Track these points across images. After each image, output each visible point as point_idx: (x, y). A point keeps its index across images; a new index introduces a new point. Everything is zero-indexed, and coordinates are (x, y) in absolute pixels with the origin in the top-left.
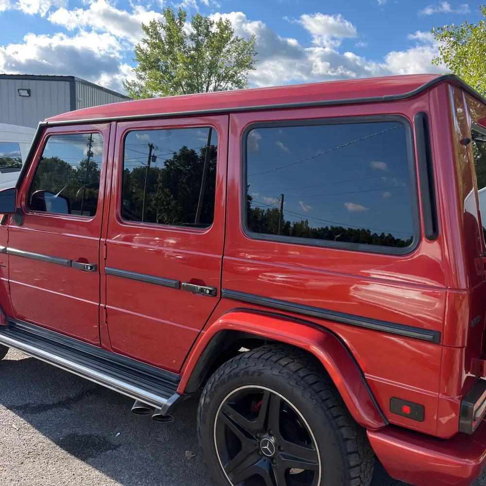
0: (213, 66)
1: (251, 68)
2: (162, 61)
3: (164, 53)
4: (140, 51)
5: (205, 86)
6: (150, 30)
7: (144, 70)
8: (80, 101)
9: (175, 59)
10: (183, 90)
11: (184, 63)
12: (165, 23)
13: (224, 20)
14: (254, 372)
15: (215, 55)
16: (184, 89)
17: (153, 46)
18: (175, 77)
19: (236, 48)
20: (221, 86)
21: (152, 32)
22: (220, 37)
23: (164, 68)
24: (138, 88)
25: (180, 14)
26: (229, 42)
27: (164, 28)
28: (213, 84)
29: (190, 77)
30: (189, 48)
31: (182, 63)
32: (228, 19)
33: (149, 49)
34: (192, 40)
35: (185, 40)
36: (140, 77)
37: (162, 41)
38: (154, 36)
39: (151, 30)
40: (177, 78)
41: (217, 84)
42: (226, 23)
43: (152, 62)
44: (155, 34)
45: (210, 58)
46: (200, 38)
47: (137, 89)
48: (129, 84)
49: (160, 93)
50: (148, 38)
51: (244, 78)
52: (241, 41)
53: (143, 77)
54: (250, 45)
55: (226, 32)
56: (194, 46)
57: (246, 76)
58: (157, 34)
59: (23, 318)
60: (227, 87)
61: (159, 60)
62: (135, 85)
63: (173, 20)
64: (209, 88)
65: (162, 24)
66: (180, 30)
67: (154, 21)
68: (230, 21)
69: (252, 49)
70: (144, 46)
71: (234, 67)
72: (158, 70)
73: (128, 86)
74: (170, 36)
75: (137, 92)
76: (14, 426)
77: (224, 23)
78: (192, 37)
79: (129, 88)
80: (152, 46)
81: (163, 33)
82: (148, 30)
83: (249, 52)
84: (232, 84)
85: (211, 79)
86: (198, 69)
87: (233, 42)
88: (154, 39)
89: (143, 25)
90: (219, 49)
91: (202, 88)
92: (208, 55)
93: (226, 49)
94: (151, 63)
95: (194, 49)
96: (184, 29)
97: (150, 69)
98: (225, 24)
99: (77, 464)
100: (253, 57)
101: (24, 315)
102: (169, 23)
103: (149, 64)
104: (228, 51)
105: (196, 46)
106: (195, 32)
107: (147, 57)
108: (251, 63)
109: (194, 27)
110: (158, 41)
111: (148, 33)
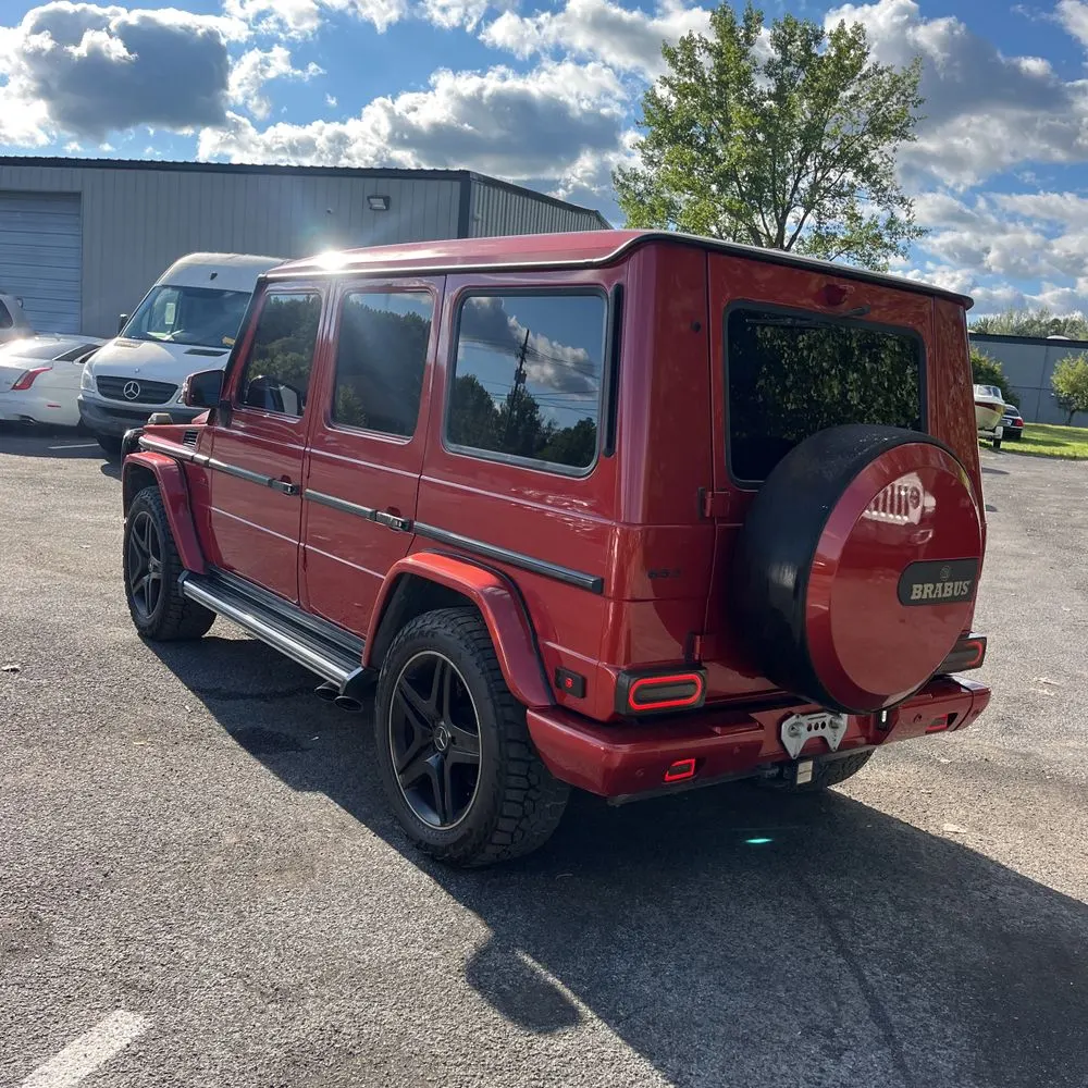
0: (812, 135)
1: (905, 137)
2: (699, 123)
3: (704, 106)
4: (653, 104)
5: (790, 180)
6: (680, 57)
7: (659, 145)
8: (477, 220)
9: (727, 122)
10: (740, 189)
11: (746, 128)
12: (713, 40)
13: (848, 28)
14: (429, 632)
15: (820, 107)
16: (744, 189)
17: (682, 91)
18: (724, 160)
19: (874, 91)
20: (829, 179)
21: (682, 62)
22: (836, 66)
23: (702, 140)
24: (643, 185)
25: (748, 19)
26: (858, 76)
27: (710, 51)
28: (810, 177)
29: (757, 161)
30: (762, 93)
31: (741, 127)
32: (859, 23)
33: (674, 99)
34: (770, 75)
35: (753, 76)
36: (650, 161)
37: (704, 80)
38: (687, 70)
39: (682, 54)
40: (726, 163)
41: (819, 175)
42: (853, 32)
43: (677, 127)
44: (691, 66)
45: (809, 116)
46: (790, 69)
47: (641, 186)
48: (624, 175)
49: (687, 196)
50: (671, 72)
51: (886, 160)
52: (886, 74)
53: (655, 160)
54: (908, 81)
55: (852, 52)
56: (773, 90)
57: (891, 155)
58: (693, 63)
59: (231, 569)
60: (844, 181)
61: (693, 123)
62: (636, 177)
63: (732, 30)
64: (800, 185)
65: (707, 43)
66: (745, 54)
67: (691, 35)
68: (864, 27)
69: (910, 91)
70: (663, 92)
71: (863, 134)
72: (690, 143)
73: (622, 181)
74: (722, 69)
75: (639, 194)
76: (187, 707)
77: (849, 32)
78: (771, 69)
79: (623, 186)
80: (680, 92)
81: (706, 61)
82: (676, 56)
83: (903, 98)
84: (856, 175)
85: (808, 163)
86: (777, 142)
87: (864, 77)
88: (685, 76)
89: (666, 46)
90: (831, 95)
91: (786, 183)
92: (803, 109)
93: (849, 93)
94: (674, 130)
95: (771, 96)
96: (754, 51)
97: (671, 142)
98: (850, 35)
99: (243, 756)
100: (911, 111)
101: (233, 564)
102: (722, 38)
103: (669, 130)
104: (854, 98)
105: (777, 89)
106: (778, 57)
107: (666, 116)
108: (907, 125)
109: (777, 45)
110: (693, 80)
111: (673, 63)
